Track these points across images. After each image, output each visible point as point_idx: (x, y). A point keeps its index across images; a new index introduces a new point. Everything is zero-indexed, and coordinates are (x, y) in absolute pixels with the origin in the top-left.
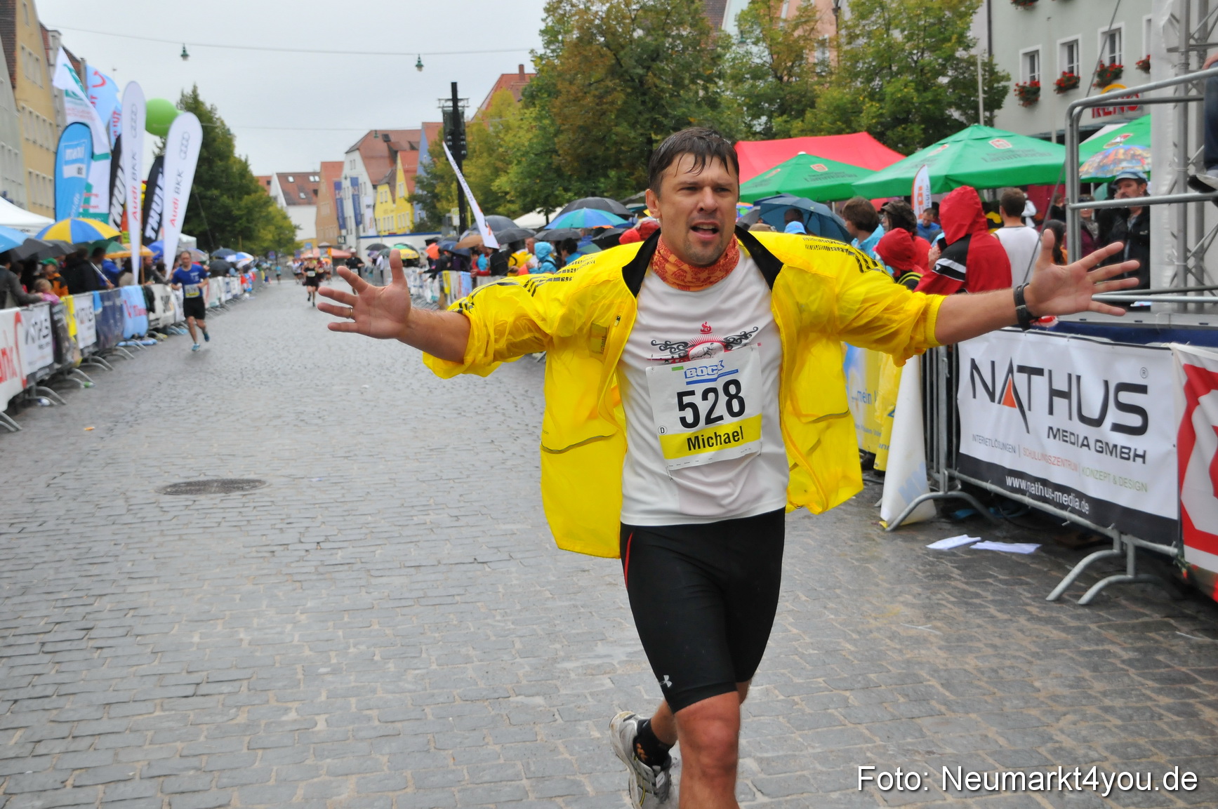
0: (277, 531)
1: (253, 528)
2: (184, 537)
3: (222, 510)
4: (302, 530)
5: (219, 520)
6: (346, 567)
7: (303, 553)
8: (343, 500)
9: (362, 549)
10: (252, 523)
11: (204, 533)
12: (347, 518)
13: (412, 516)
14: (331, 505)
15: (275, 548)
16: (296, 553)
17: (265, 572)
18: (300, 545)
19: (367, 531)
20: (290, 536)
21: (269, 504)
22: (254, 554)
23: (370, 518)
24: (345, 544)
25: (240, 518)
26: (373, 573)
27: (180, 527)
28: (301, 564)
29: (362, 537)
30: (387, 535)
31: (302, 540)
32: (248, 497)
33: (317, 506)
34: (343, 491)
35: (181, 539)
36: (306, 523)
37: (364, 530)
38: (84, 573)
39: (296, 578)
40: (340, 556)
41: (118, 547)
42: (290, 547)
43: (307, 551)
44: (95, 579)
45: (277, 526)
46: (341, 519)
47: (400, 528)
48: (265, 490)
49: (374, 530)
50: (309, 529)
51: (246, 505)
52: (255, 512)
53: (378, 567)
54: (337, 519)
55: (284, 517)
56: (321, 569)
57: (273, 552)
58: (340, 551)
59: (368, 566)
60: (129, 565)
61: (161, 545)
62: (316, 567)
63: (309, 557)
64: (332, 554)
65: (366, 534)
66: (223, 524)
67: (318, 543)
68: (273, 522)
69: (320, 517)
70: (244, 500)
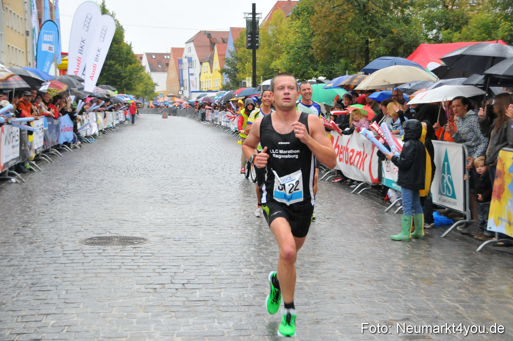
0: (157, 274)
1: (142, 271)
2: (99, 275)
3: (121, 257)
4: (172, 274)
5: (120, 264)
6: (203, 303)
7: (174, 291)
8: (196, 254)
9: (211, 291)
10: (141, 267)
11: (111, 272)
12: (199, 267)
13: (241, 269)
14: (189, 258)
15: (157, 286)
16: (169, 290)
17: (151, 303)
18: (172, 284)
19: (213, 277)
20: (165, 278)
21: (150, 254)
22: (144, 290)
23: (214, 268)
24: (201, 286)
25: (132, 263)
26: (221, 308)
27: (96, 267)
28: (174, 298)
29: (211, 281)
30: (226, 281)
31: (173, 281)
32: (137, 249)
33: (180, 257)
34: (195, 249)
35: (97, 276)
36: (175, 270)
37: (211, 277)
38: (36, 298)
39: (172, 309)
40: (198, 295)
41: (58, 280)
42: (166, 286)
43: (177, 289)
44: (43, 302)
45: (156, 271)
46: (195, 268)
47: (234, 277)
48: (147, 245)
49: (218, 277)
50: (177, 274)
51: (136, 255)
52: (141, 260)
53: (223, 304)
54: (194, 268)
55: (160, 264)
56: (187, 303)
57: (155, 289)
58: (197, 290)
59: (217, 303)
60: (64, 292)
61: (84, 279)
62: (184, 301)
63: (178, 294)
64: (193, 293)
65: (213, 280)
66: (123, 267)
67: (183, 284)
68: (155, 267)
69: (182, 266)
70: (134, 251)
